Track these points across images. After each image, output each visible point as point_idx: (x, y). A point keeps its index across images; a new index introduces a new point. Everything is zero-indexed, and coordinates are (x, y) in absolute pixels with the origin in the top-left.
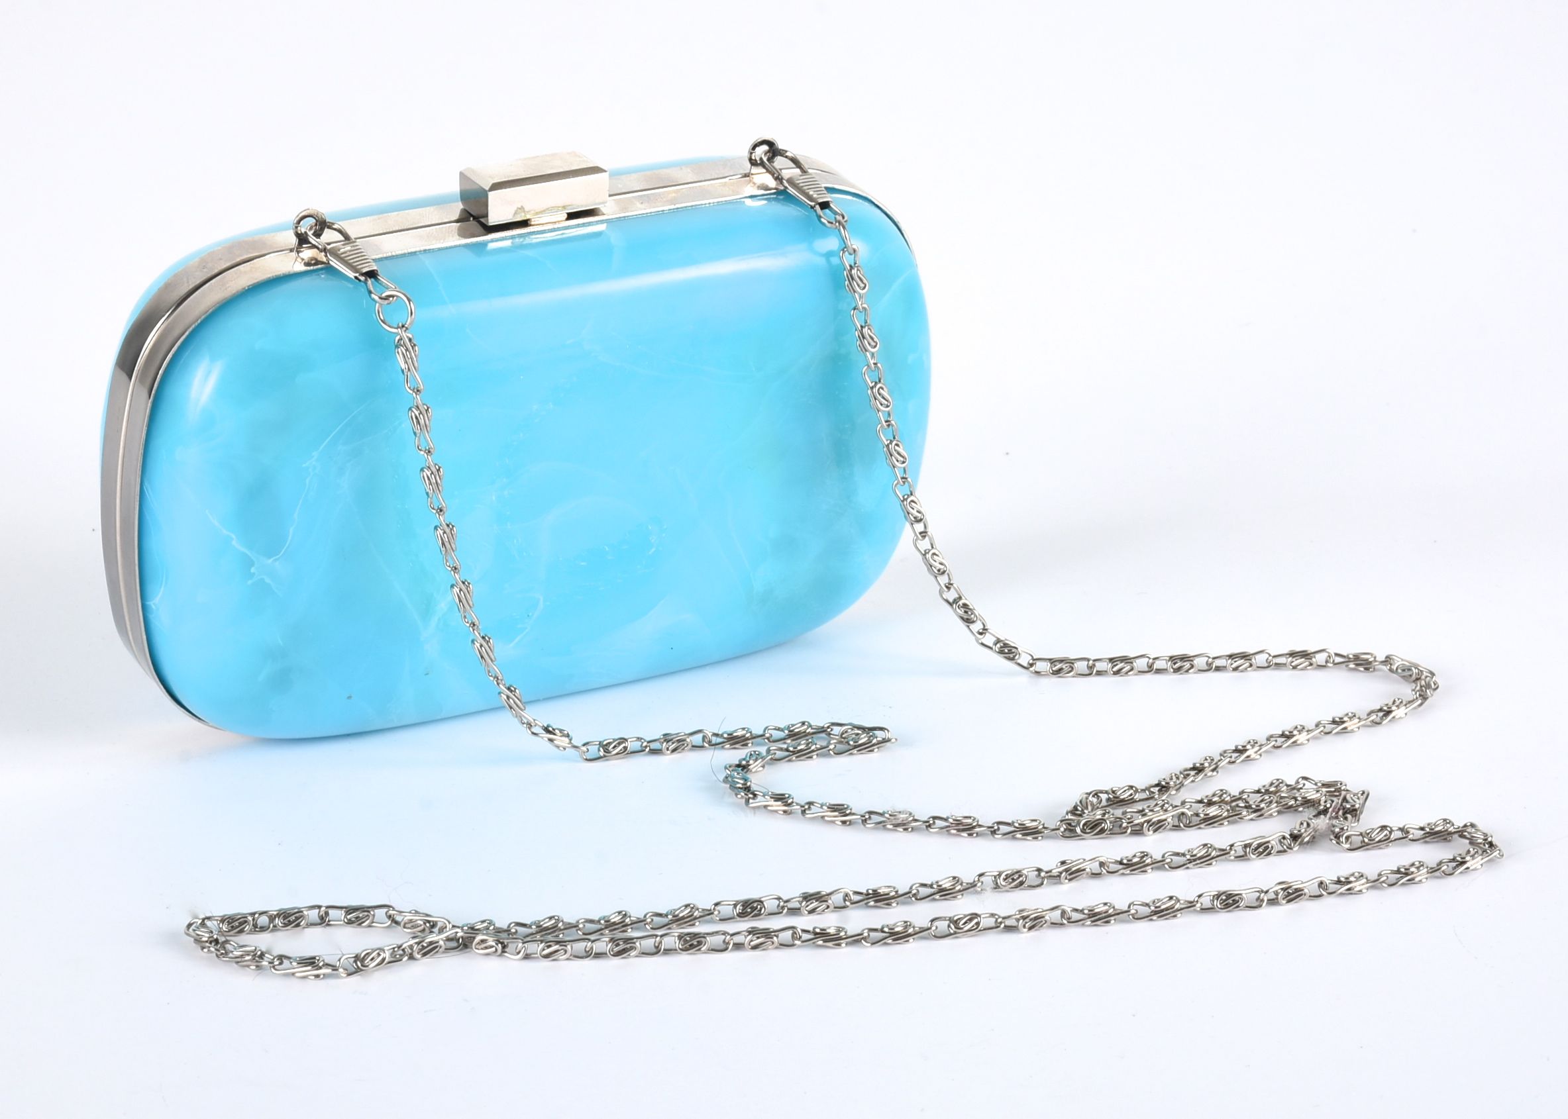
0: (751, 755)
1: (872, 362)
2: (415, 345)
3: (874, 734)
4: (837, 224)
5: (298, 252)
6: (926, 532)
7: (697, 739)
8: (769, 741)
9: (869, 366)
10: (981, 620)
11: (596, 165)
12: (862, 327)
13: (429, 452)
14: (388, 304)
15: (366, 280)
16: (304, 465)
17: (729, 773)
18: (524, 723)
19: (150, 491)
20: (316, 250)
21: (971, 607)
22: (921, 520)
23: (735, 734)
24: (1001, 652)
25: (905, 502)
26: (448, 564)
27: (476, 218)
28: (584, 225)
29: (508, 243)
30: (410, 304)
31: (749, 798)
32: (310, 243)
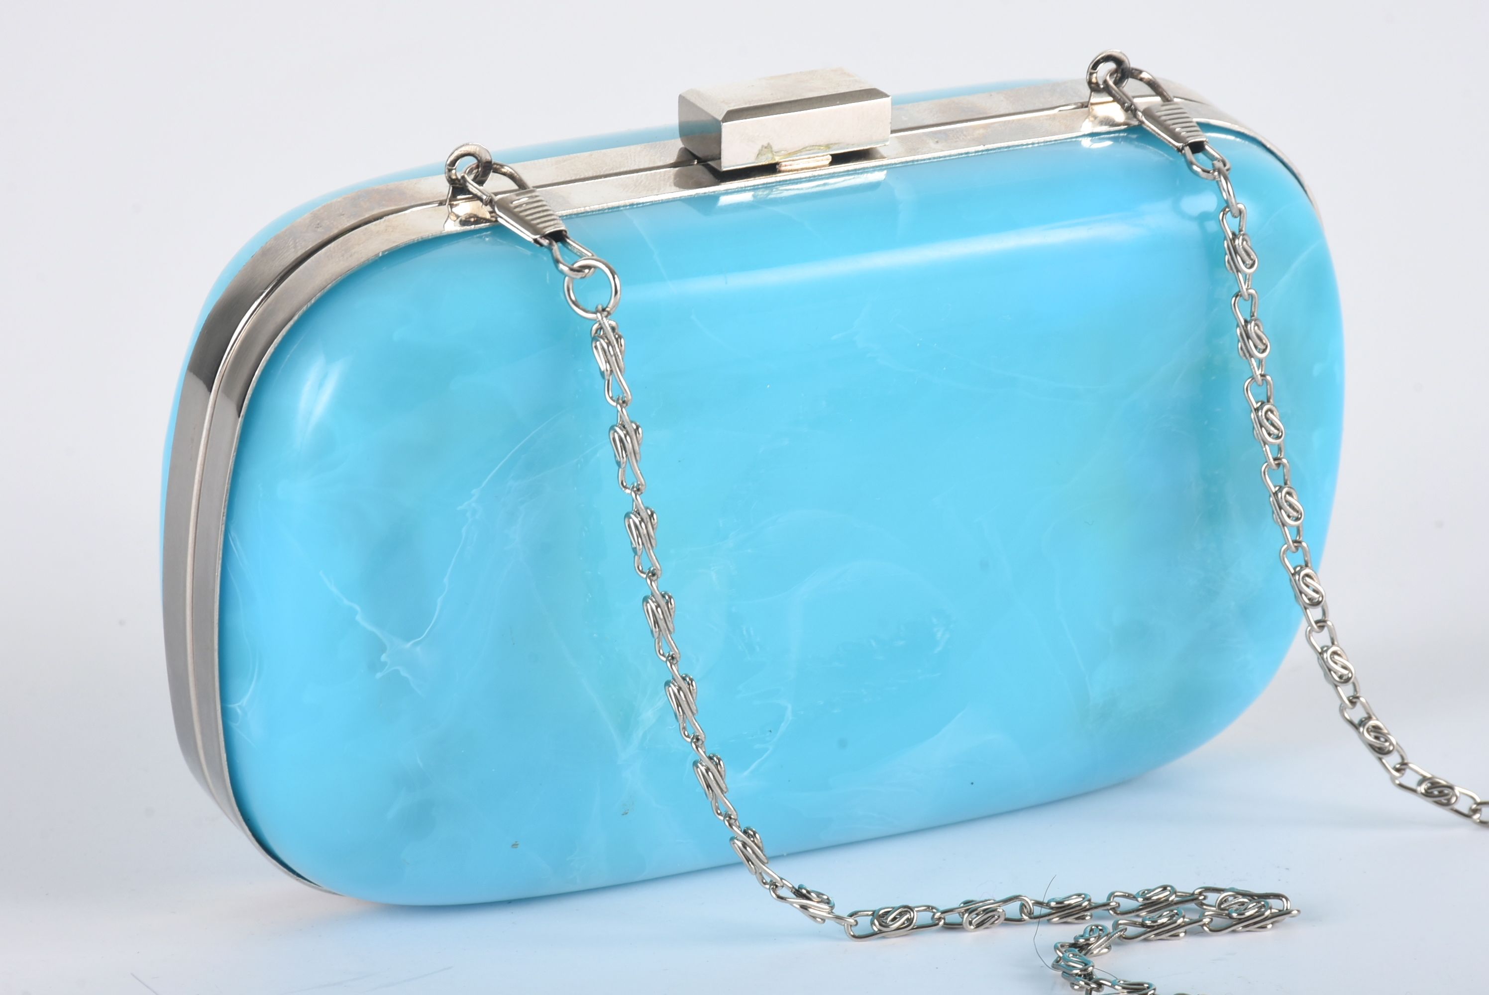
0: (1092, 930)
1: (1258, 372)
2: (620, 337)
3: (1268, 903)
4: (1216, 173)
5: (452, 206)
6: (1325, 621)
7: (1013, 909)
8: (1115, 913)
9: (1253, 378)
10: (1398, 751)
11: (873, 87)
12: (1246, 321)
13: (638, 490)
14: (582, 278)
15: (551, 244)
16: (459, 508)
17: (1061, 955)
18: (765, 884)
19: (238, 543)
20: (479, 203)
21: (1385, 731)
22: (1319, 603)
23: (1067, 903)
24: (1428, 794)
25: (1297, 577)
26: (661, 652)
27: (702, 161)
28: (855, 172)
29: (747, 197)
30: (614, 278)
31: (1092, 989)
32: (470, 193)
